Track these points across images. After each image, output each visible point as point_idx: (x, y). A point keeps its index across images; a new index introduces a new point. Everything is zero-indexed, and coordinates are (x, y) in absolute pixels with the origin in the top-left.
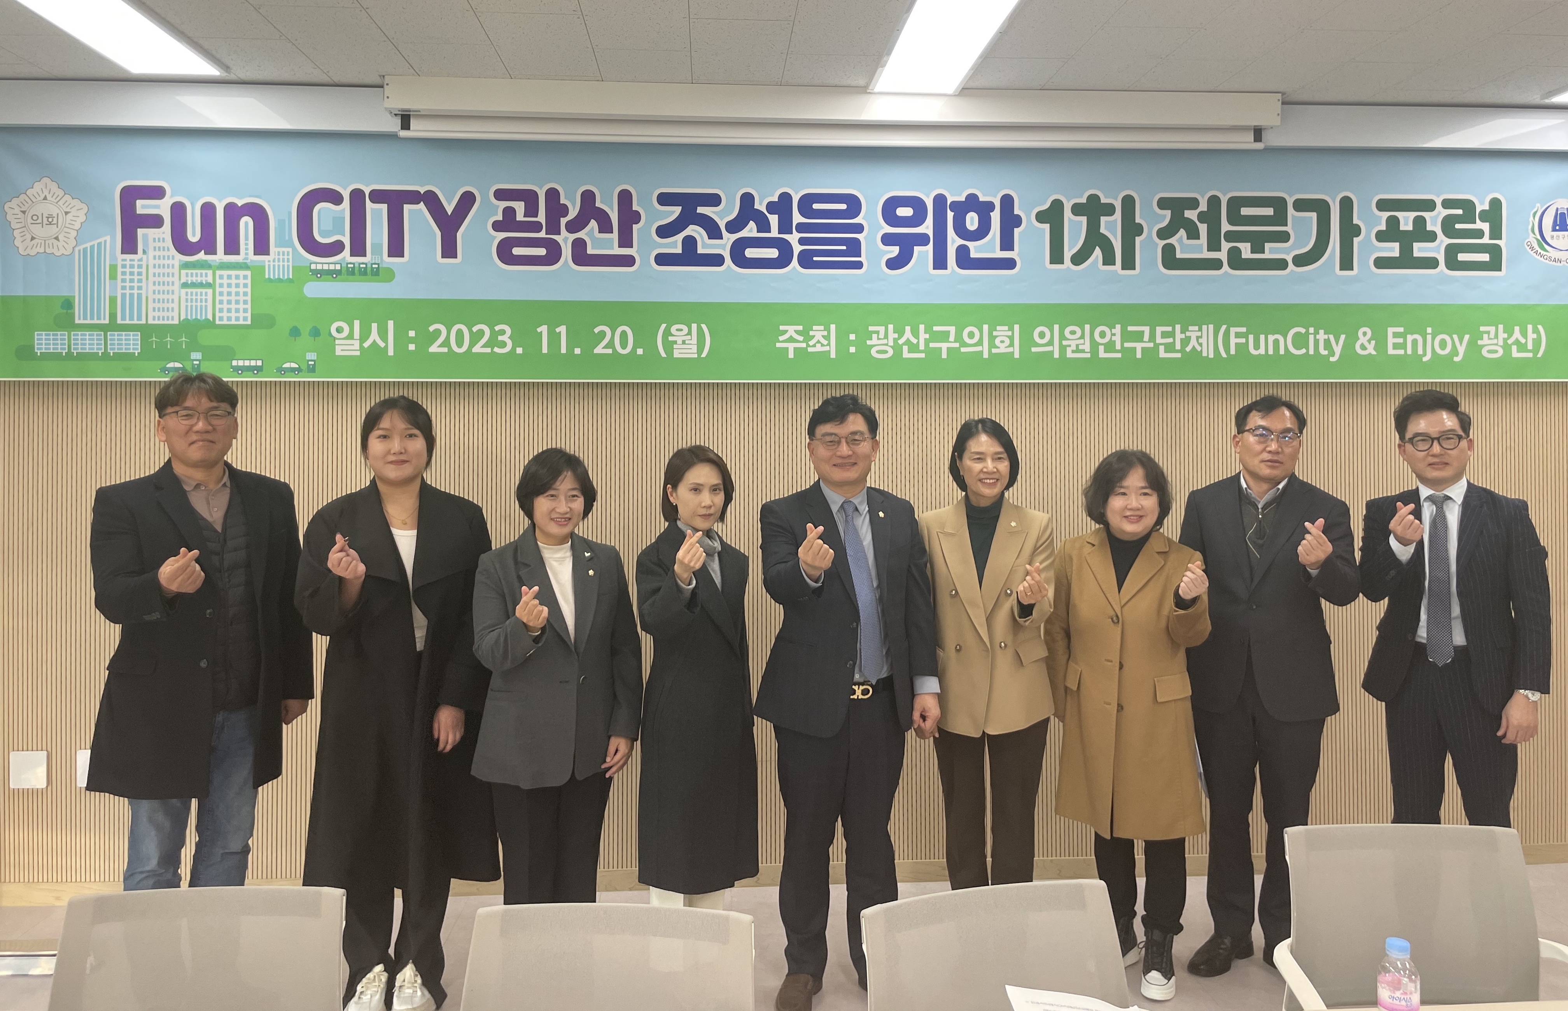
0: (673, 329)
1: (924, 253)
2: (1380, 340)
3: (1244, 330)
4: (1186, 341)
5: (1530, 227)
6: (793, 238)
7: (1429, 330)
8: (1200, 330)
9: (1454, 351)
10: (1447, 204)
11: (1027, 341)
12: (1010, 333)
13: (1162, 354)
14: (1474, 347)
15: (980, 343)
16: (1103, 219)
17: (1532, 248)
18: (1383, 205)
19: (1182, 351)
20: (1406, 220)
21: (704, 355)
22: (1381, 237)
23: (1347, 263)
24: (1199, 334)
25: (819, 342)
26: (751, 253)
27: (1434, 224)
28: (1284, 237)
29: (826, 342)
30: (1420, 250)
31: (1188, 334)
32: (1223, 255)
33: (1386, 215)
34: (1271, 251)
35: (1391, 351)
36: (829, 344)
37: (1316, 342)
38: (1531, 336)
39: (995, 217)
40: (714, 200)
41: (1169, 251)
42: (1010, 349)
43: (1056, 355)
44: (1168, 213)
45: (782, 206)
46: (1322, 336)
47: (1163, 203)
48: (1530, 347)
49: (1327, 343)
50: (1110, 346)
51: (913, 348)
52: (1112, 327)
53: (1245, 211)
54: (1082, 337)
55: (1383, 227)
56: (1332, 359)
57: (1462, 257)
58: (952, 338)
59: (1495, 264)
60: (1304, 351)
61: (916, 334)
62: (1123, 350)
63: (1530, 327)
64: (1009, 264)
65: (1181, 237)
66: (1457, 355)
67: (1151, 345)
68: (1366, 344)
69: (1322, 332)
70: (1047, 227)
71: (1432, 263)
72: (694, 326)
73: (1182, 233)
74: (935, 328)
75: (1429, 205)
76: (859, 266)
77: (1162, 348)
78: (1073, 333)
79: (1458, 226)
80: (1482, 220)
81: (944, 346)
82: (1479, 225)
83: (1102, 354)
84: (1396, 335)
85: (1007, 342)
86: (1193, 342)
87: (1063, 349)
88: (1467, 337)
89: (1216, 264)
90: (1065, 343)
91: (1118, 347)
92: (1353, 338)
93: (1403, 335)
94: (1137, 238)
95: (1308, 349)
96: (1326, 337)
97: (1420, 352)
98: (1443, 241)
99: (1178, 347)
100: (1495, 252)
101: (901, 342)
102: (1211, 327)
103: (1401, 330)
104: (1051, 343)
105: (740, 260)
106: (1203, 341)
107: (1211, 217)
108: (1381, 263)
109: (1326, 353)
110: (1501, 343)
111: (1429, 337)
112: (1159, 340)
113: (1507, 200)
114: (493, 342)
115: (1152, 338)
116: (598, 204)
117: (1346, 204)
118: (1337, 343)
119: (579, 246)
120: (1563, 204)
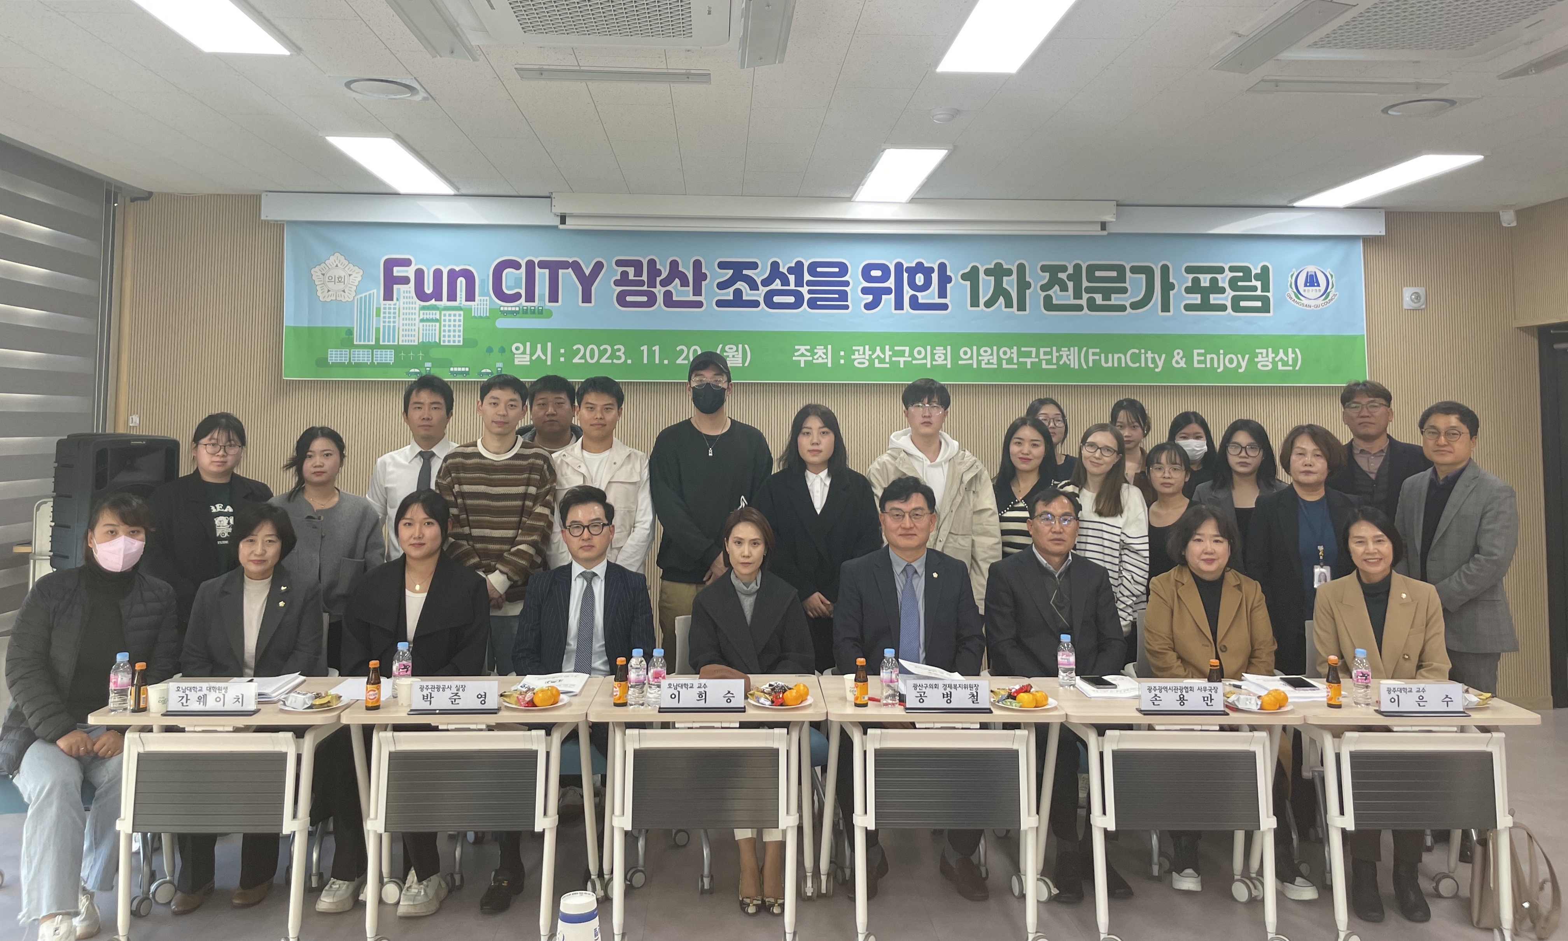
0: (727, 348)
1: (889, 300)
2: (1189, 358)
3: (1098, 350)
4: (1060, 358)
5: (1289, 284)
6: (804, 290)
7: (1222, 351)
8: (1069, 350)
9: (1239, 366)
10: (1232, 269)
11: (956, 357)
12: (944, 352)
13: (1044, 366)
14: (1252, 362)
15: (925, 358)
16: (1005, 279)
17: (1291, 298)
18: (1189, 270)
19: (1057, 364)
20: (1205, 280)
21: (746, 365)
22: (1188, 290)
23: (1166, 308)
24: (1068, 353)
25: (820, 356)
26: (777, 299)
27: (1224, 282)
28: (1124, 291)
29: (825, 357)
30: (1214, 299)
31: (1061, 353)
32: (1083, 302)
33: (1191, 276)
34: (1116, 299)
35: (1196, 365)
36: (827, 358)
37: (1146, 359)
38: (1291, 356)
39: (935, 276)
40: (754, 266)
41: (1048, 299)
42: (945, 362)
43: (975, 366)
44: (1048, 274)
45: (797, 270)
46: (1150, 355)
47: (1044, 269)
48: (1290, 363)
49: (1153, 359)
50: (1010, 361)
51: (882, 361)
52: (1011, 348)
53: (1098, 274)
54: (992, 354)
55: (1190, 284)
56: (1157, 370)
57: (1243, 304)
58: (907, 355)
59: (1265, 308)
60: (1138, 365)
61: (883, 351)
62: (1018, 363)
63: (1290, 350)
64: (944, 307)
65: (1056, 290)
66: (1241, 368)
67: (1037, 360)
68: (1180, 361)
69: (1149, 352)
70: (968, 283)
71: (1223, 308)
72: (740, 346)
73: (1057, 287)
74: (896, 348)
75: (1221, 270)
76: (847, 307)
77: (1044, 362)
78: (986, 351)
79: (1239, 284)
80: (1256, 280)
81: (902, 360)
82: (1254, 283)
83: (1005, 366)
84: (1199, 355)
85: (943, 357)
86: (1065, 358)
87: (979, 362)
88: (1247, 356)
89: (1079, 308)
90: (980, 358)
91: (1015, 361)
92: (1170, 356)
93: (1204, 355)
94: (1027, 291)
95: (1140, 363)
96: (1152, 355)
97: (1216, 366)
98: (1230, 293)
99: (1054, 361)
100: (1266, 301)
101: (873, 357)
102: (1076, 348)
103: (1203, 351)
104: (971, 358)
105: (770, 304)
106: (1071, 357)
107: (1076, 277)
108: (1188, 307)
109: (1153, 366)
110: (1271, 360)
111: (1222, 356)
112: (1042, 357)
113: (1273, 267)
114: (613, 356)
115: (1038, 355)
116: (680, 269)
117: (1165, 270)
118: (1160, 360)
119: (668, 295)
120: (1311, 269)
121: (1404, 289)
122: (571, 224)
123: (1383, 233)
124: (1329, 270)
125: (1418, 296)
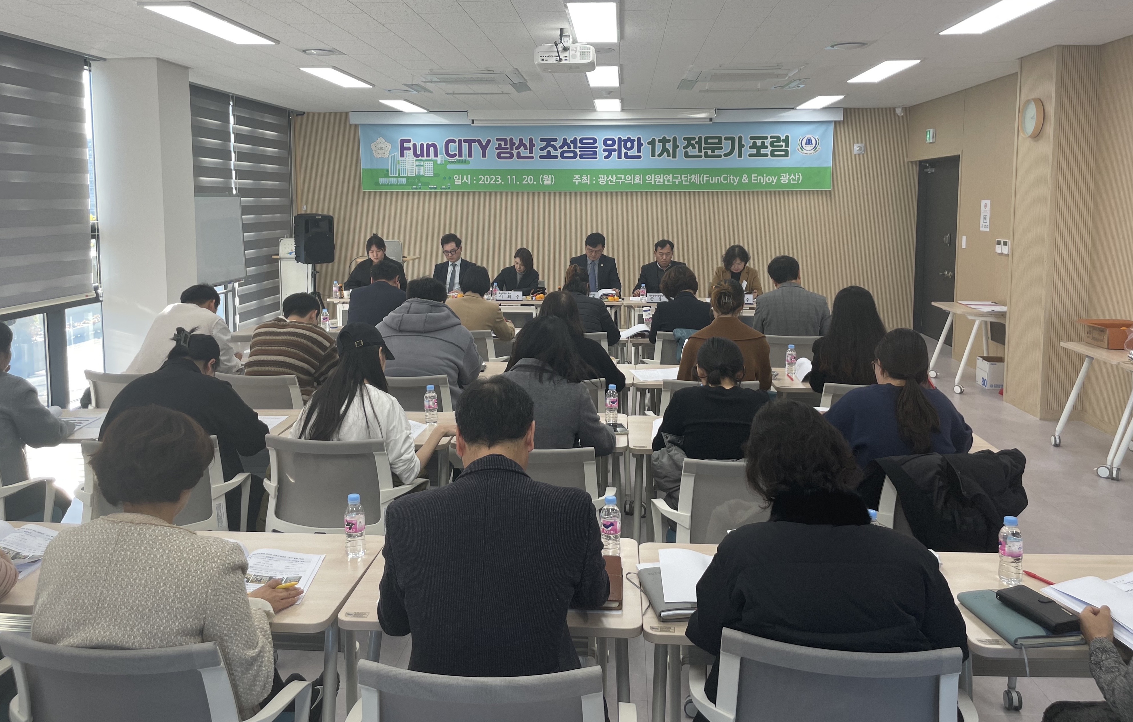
0: (544, 177)
1: (615, 154)
2: (749, 178)
3: (708, 175)
4: (691, 179)
5: (798, 144)
6: (578, 150)
7: (765, 175)
8: (695, 176)
9: (773, 181)
10: (772, 137)
11: (644, 179)
12: (639, 177)
13: (684, 183)
14: (779, 180)
15: (631, 180)
16: (667, 144)
17: (799, 150)
18: (751, 138)
20: (759, 143)
21: (553, 184)
22: (751, 147)
23: (740, 156)
26: (565, 155)
27: (767, 143)
28: (721, 148)
29: (586, 180)
30: (762, 151)
31: (692, 177)
32: (702, 154)
33: (752, 141)
34: (717, 152)
35: (753, 181)
37: (730, 179)
38: (797, 176)
39: (636, 143)
40: (555, 140)
41: (686, 153)
42: (639, 182)
43: (653, 183)
44: (686, 142)
45: (574, 141)
46: (732, 177)
47: (685, 139)
48: (796, 180)
49: (733, 179)
50: (668, 181)
51: (612, 182)
52: (669, 175)
53: (710, 141)
54: (661, 178)
55: (752, 145)
56: (735, 184)
57: (776, 153)
58: (623, 179)
59: (786, 155)
60: (726, 182)
61: (612, 177)
62: (672, 182)
63: (797, 174)
64: (640, 157)
65: (690, 149)
66: (773, 182)
67: (681, 180)
68: (745, 179)
69: (732, 176)
70: (651, 146)
71: (767, 155)
72: (550, 176)
73: (691, 147)
74: (618, 176)
75: (766, 138)
76: (596, 158)
77: (684, 181)
78: (658, 177)
79: (775, 144)
80: (783, 142)
81: (620, 181)
82: (782, 143)
83: (666, 183)
84: (754, 177)
85: (639, 180)
86: (693, 179)
87: (655, 182)
88: (776, 177)
89: (701, 156)
90: (655, 180)
91: (671, 181)
92: (741, 178)
93: (757, 177)
94: (677, 149)
97: (762, 182)
98: (770, 148)
99: (689, 181)
100: (787, 152)
101: (608, 180)
102: (699, 175)
103: (756, 175)
104: (651, 180)
105: (563, 157)
106: (696, 179)
107: (699, 143)
108: (750, 155)
109: (733, 182)
110: (787, 179)
111: (765, 177)
112: (683, 179)
113: (791, 136)
114: (496, 181)
115: (681, 178)
116: (524, 142)
117: (740, 138)
118: (736, 179)
119: (518, 153)
120: (809, 136)
121: (855, 145)
122: (476, 124)
123: (842, 119)
124: (817, 137)
125: (860, 149)
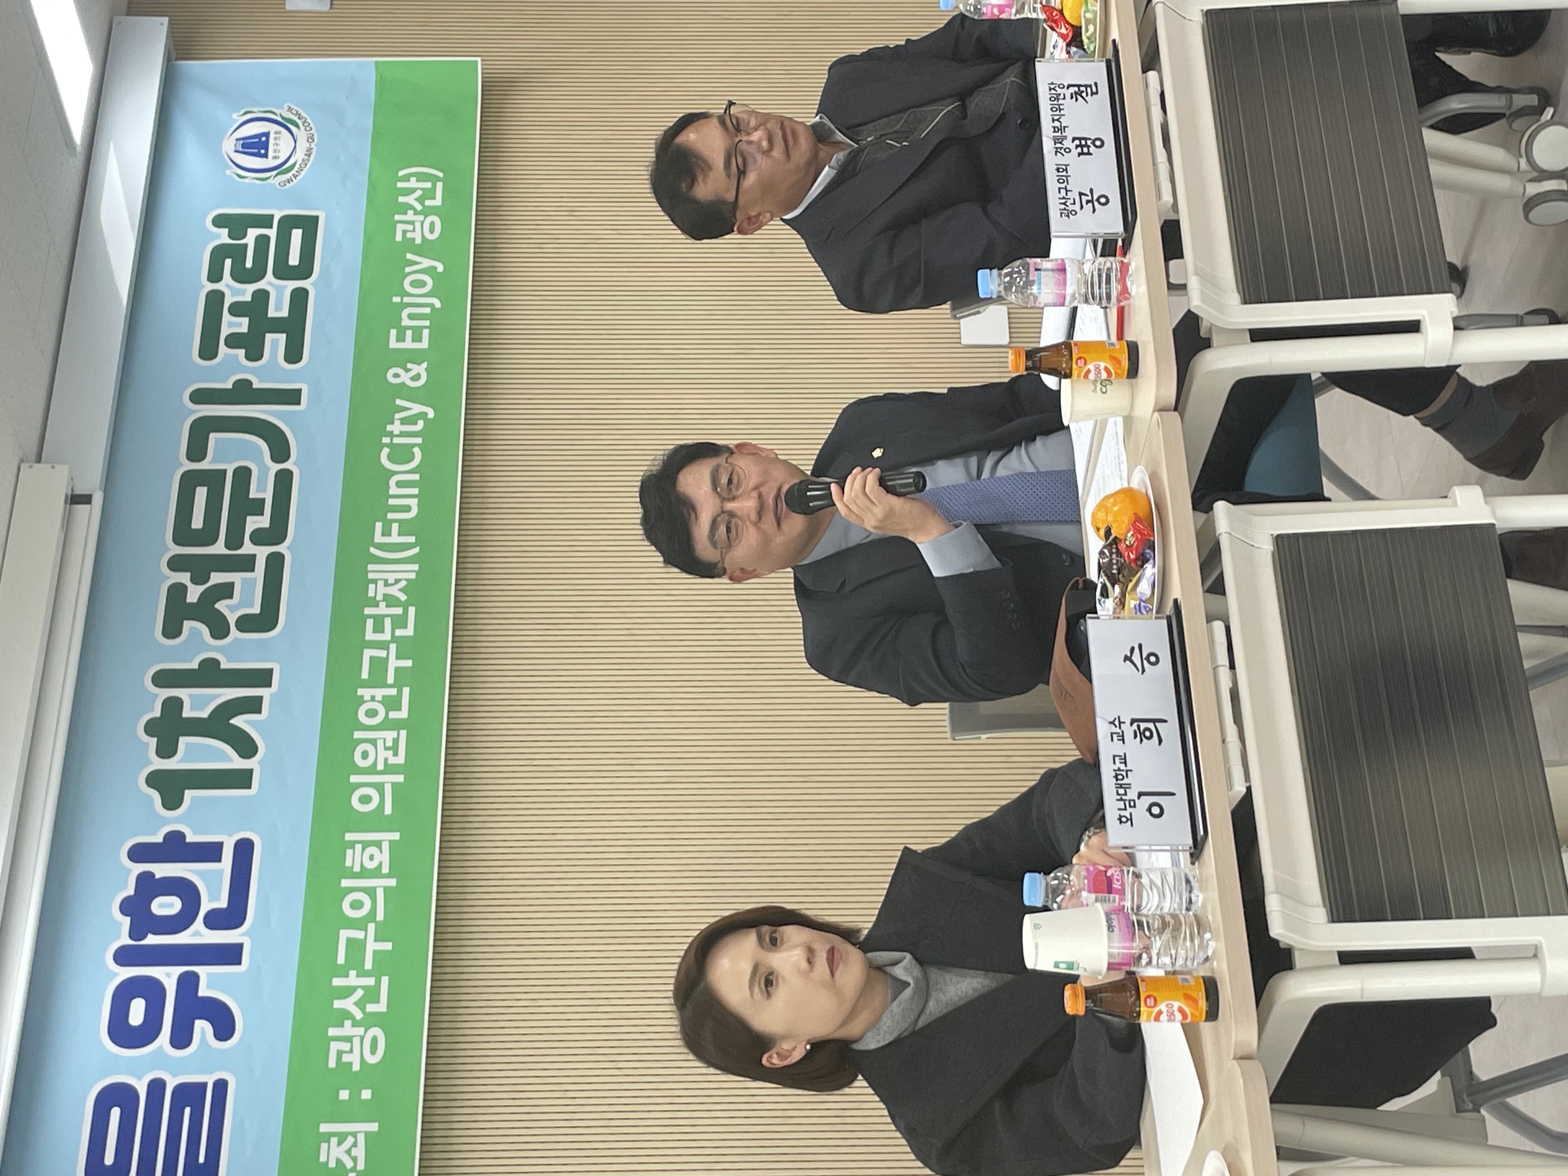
1: (212, 980)
2: (405, 358)
3: (379, 526)
4: (391, 600)
5: (259, 182)
7: (397, 299)
8: (375, 581)
9: (429, 271)
10: (215, 275)
11: (374, 822)
12: (359, 847)
13: (409, 631)
14: (425, 249)
15: (371, 892)
16: (187, 713)
17: (289, 180)
18: (208, 351)
19: (405, 606)
20: (234, 325)
22: (255, 353)
23: (292, 397)
24: (381, 584)
25: (348, 1152)
27: (243, 292)
28: (243, 476)
29: (350, 1140)
30: (278, 308)
31: (379, 597)
32: (262, 553)
33: (222, 348)
34: (262, 490)
35: (424, 344)
36: (354, 1135)
37: (403, 434)
38: (413, 183)
39: (162, 870)
41: (246, 624)
42: (385, 846)
43: (400, 778)
44: (188, 624)
46: (396, 427)
47: (172, 630)
48: (428, 185)
49: (403, 421)
50: (392, 704)
51: (371, 994)
52: (361, 701)
53: (197, 522)
54: (373, 742)
55: (241, 352)
56: (431, 415)
57: (294, 260)
58: (360, 935)
59: (309, 225)
60: (417, 451)
61: (347, 992)
62: (398, 685)
63: (401, 185)
64: (244, 849)
65: (227, 606)
66: (434, 268)
67: (393, 647)
68: (412, 374)
69: (389, 428)
70: (189, 794)
71: (299, 298)
73: (220, 606)
74: (341, 960)
76: (221, 1086)
77: (399, 632)
78: (365, 755)
79: (248, 265)
80: (244, 236)
81: (372, 946)
82: (250, 240)
83: (404, 714)
84: (401, 338)
85: (372, 850)
86: (394, 591)
87: (390, 769)
89: (275, 563)
90: (380, 767)
91: (393, 692)
92: (402, 391)
93: (402, 330)
94: (222, 666)
95: (414, 445)
96: (397, 423)
97: (427, 310)
98: (269, 282)
99: (399, 611)
100: (288, 223)
101: (359, 1015)
102: (370, 567)
103: (393, 332)
104: (379, 788)
106: (391, 578)
107: (201, 567)
108: (294, 354)
109: (420, 422)
110: (421, 218)
111: (406, 300)
112: (387, 636)
113: (217, 208)
115: (383, 645)
117: (200, 397)
118: (407, 409)
120: (229, 146)
124: (235, 116)
